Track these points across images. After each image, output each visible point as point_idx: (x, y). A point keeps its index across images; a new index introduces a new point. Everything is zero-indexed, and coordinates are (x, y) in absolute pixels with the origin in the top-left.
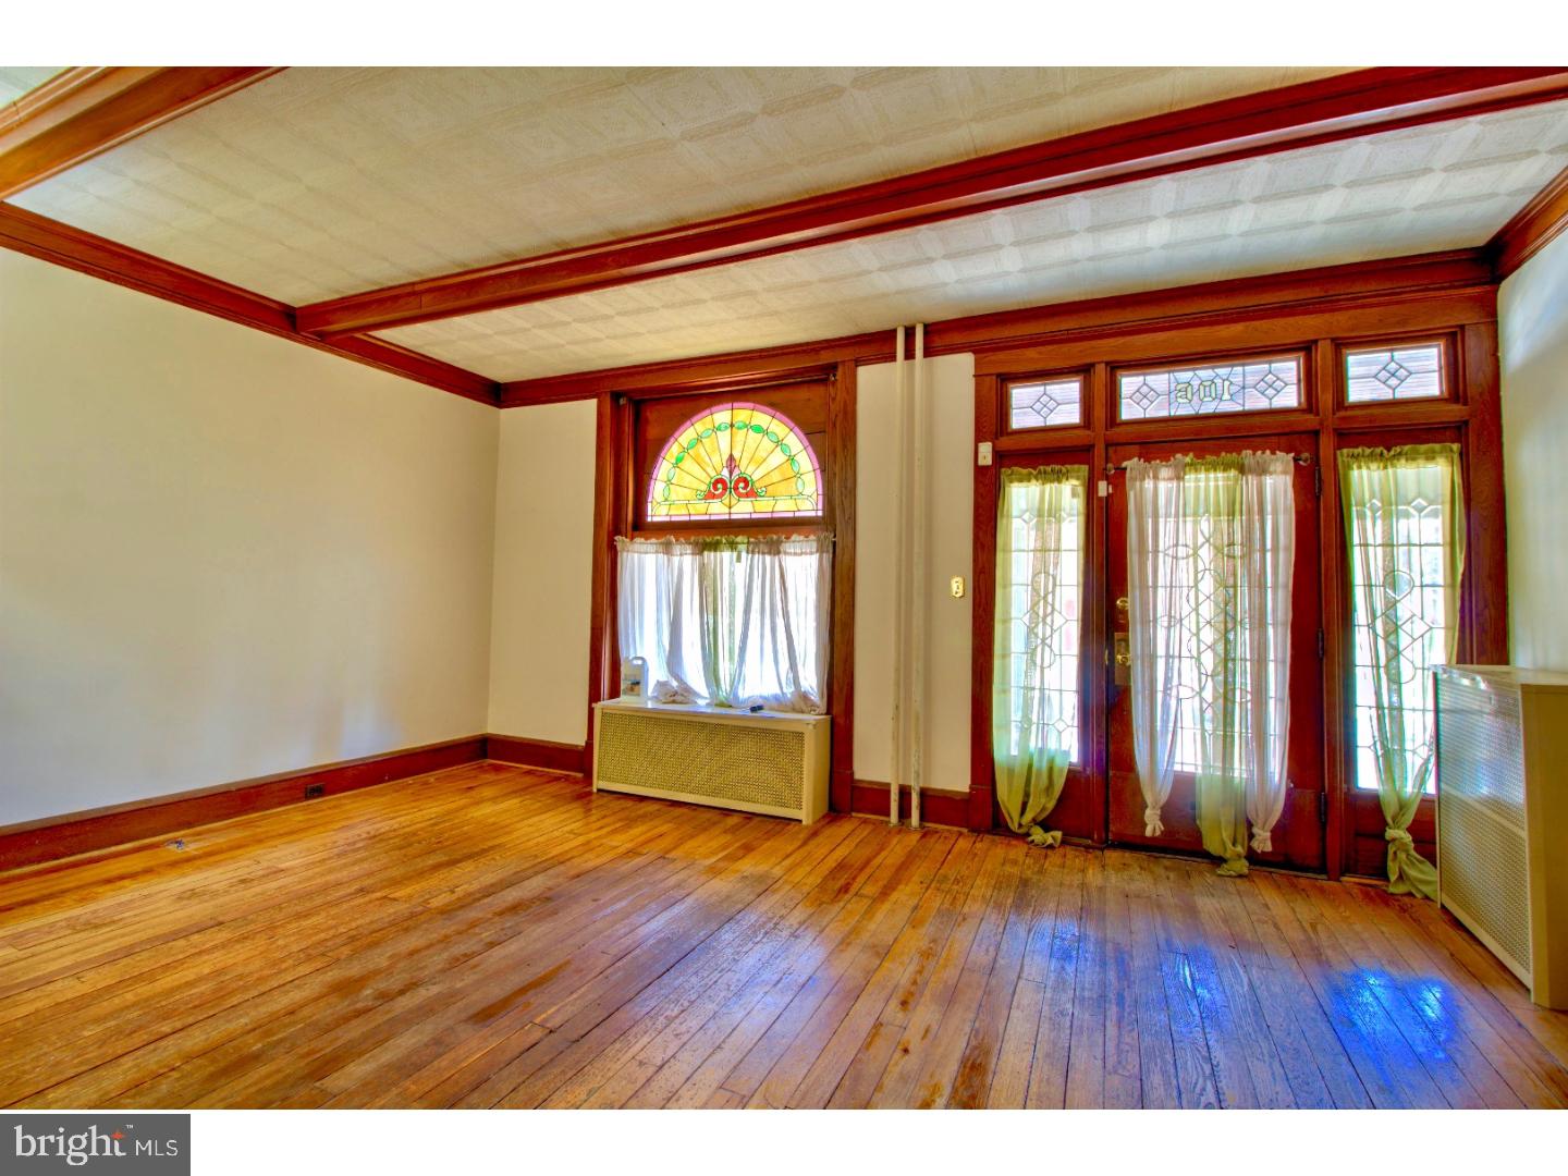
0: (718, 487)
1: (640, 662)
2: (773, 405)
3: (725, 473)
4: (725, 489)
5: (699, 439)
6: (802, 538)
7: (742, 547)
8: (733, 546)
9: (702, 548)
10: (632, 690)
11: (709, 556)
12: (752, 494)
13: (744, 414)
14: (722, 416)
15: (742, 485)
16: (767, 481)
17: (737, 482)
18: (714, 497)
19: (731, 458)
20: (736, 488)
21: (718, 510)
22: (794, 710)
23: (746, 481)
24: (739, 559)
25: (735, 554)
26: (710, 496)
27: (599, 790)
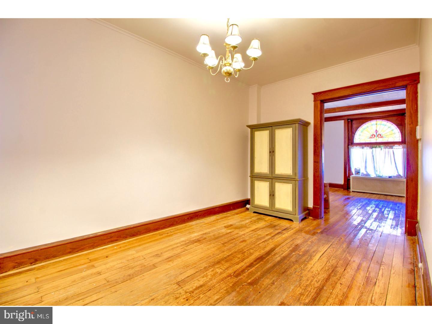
0: (373, 136)
1: (359, 169)
2: (387, 120)
3: (375, 134)
4: (375, 136)
5: (368, 127)
6: (398, 146)
7: (383, 148)
8: (380, 147)
9: (372, 148)
10: (357, 174)
11: (374, 149)
12: (382, 137)
13: (379, 122)
14: (374, 122)
15: (379, 135)
16: (386, 134)
17: (378, 135)
18: (372, 138)
19: (376, 130)
20: (378, 136)
21: (373, 140)
22: (397, 177)
23: (380, 135)
24: (381, 149)
25: (380, 149)
26: (371, 138)
27: (353, 191)
